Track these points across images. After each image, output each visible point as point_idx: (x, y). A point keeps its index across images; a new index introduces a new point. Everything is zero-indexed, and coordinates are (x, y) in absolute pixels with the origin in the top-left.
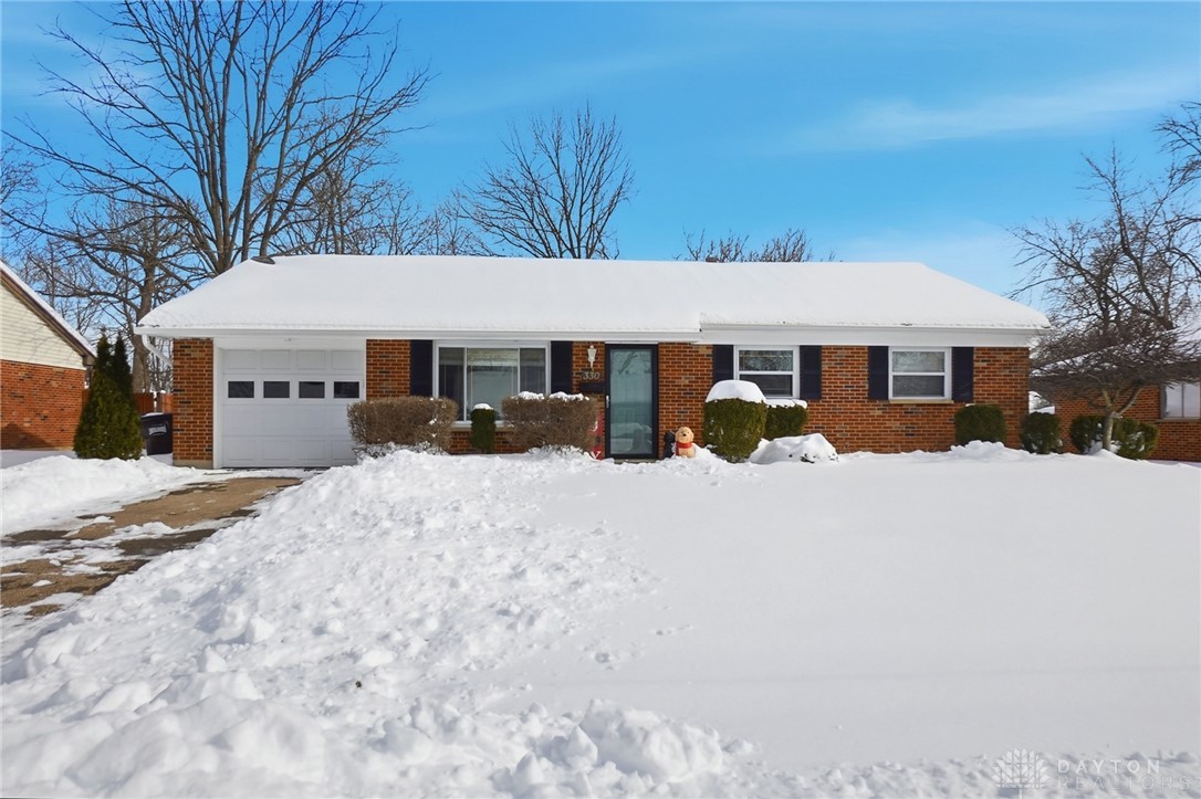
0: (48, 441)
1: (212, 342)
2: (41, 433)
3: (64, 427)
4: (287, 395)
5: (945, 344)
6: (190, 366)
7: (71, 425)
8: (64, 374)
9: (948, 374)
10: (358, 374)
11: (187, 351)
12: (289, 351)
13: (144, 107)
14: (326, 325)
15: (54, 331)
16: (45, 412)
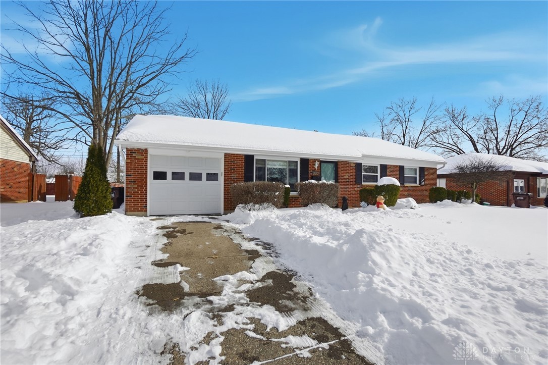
0: (12, 198)
1: (147, 151)
2: (9, 194)
3: (20, 191)
4: (183, 179)
5: (417, 166)
6: (136, 163)
7: (24, 190)
8: (21, 165)
9: (418, 176)
10: (220, 170)
11: (134, 155)
12: (184, 157)
13: (62, 46)
14: (217, 145)
15: (16, 143)
16: (11, 184)
